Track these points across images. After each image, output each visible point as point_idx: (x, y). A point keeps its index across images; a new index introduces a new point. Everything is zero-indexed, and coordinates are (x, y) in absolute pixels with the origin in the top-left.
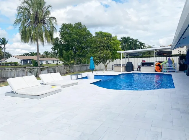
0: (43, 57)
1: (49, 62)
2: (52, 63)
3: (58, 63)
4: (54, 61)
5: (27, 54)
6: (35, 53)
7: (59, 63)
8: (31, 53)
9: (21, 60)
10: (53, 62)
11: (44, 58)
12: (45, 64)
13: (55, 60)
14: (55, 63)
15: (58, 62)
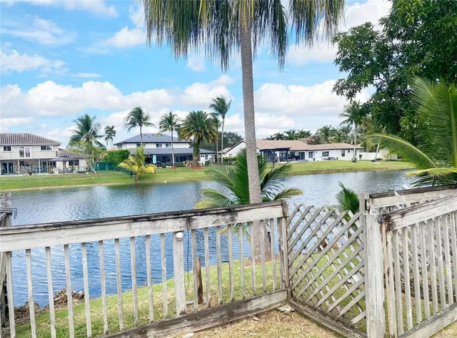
0: (317, 141)
1: (332, 154)
2: (341, 158)
3: (358, 157)
4: (346, 152)
5: (279, 137)
6: (296, 132)
7: (360, 156)
8: (288, 133)
9: (261, 151)
10: (343, 155)
11: (319, 143)
12: (320, 160)
13: (349, 150)
14: (349, 156)
15: (358, 153)
